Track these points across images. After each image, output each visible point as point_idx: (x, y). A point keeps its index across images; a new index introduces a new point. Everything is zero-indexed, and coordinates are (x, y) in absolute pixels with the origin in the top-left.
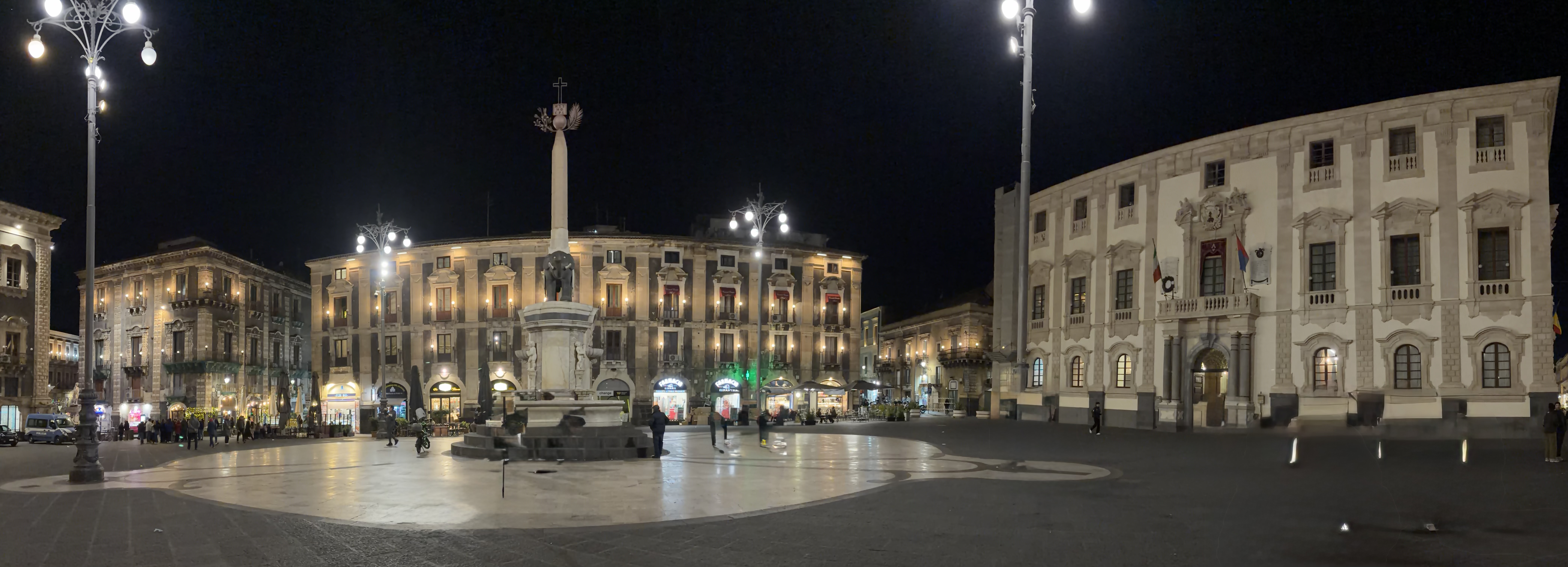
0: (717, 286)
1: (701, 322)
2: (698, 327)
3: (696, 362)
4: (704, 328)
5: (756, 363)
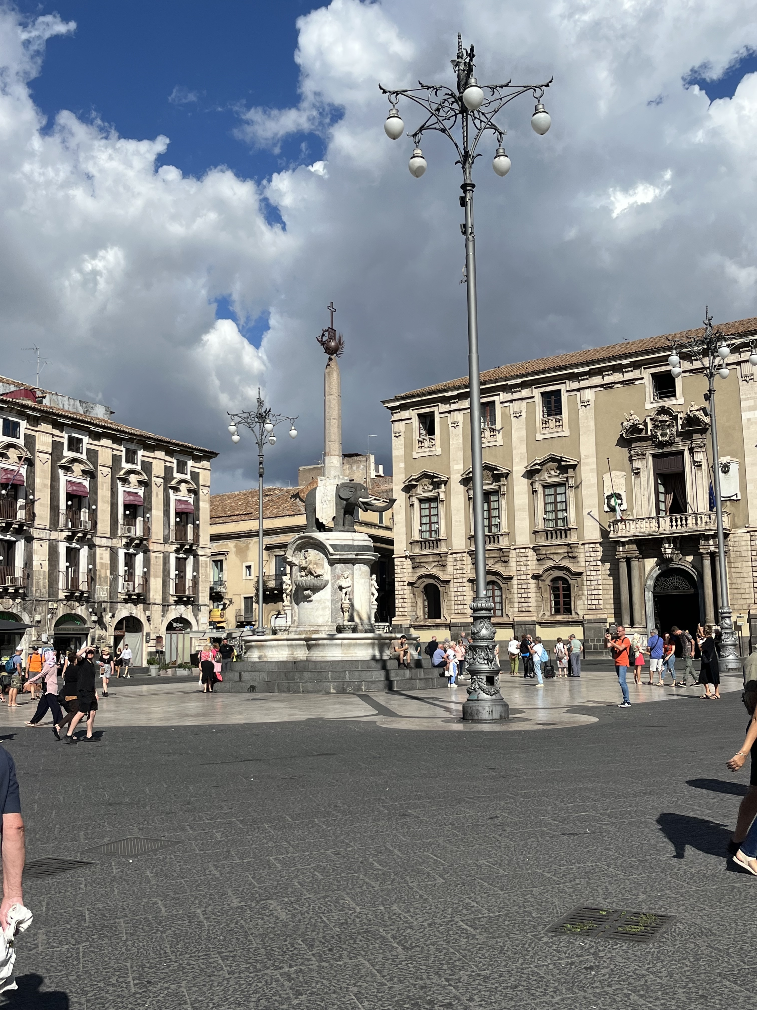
0: (63, 478)
2: (41, 536)
3: (38, 588)
4: (48, 538)
5: (105, 592)
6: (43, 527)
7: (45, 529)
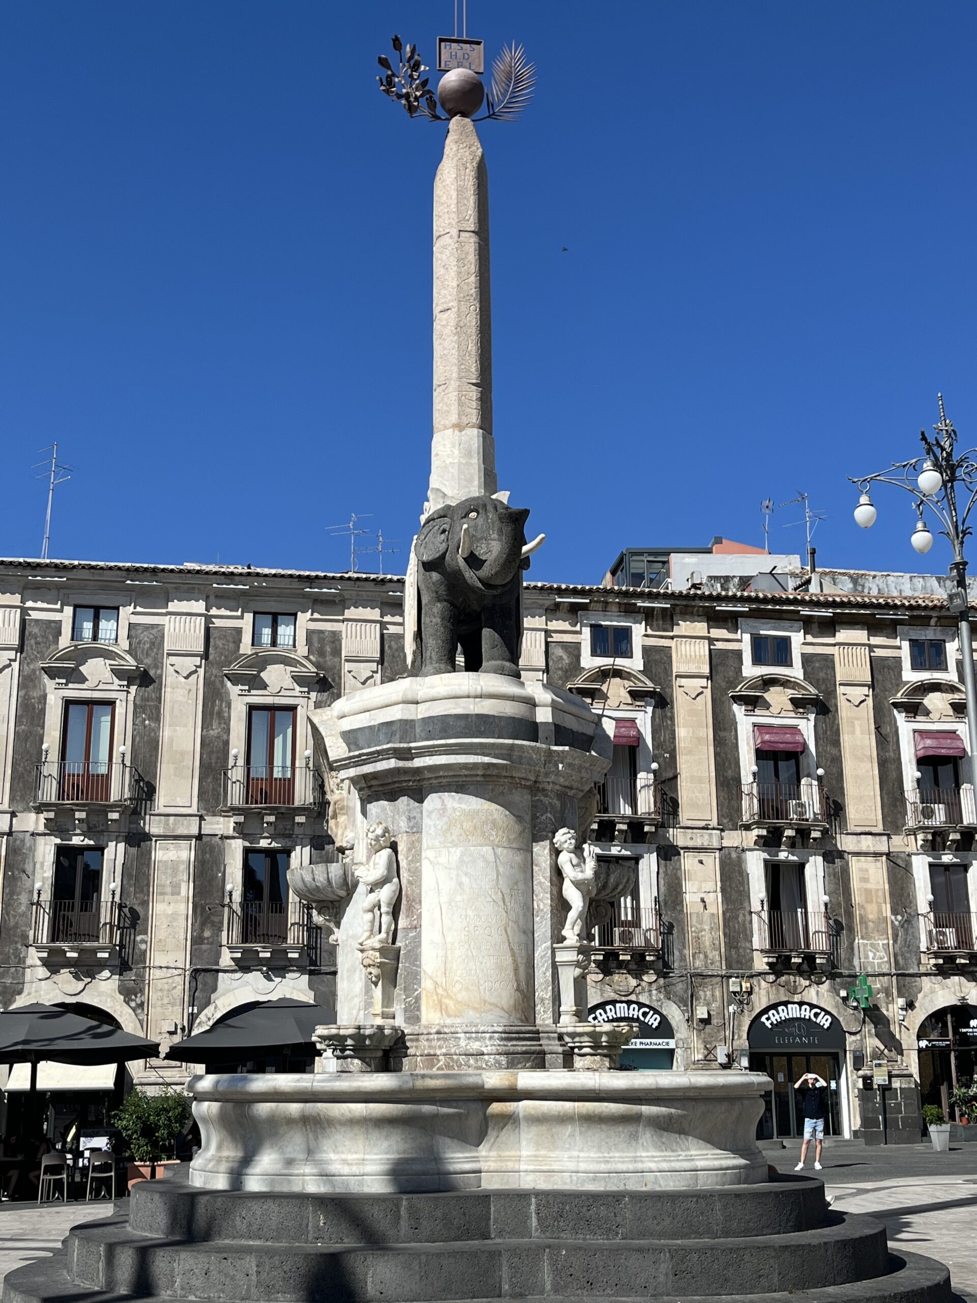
0: (745, 721)
1: (707, 826)
2: (698, 843)
3: (699, 950)
4: (716, 844)
5: (883, 954)
6: (702, 824)
7: (705, 828)
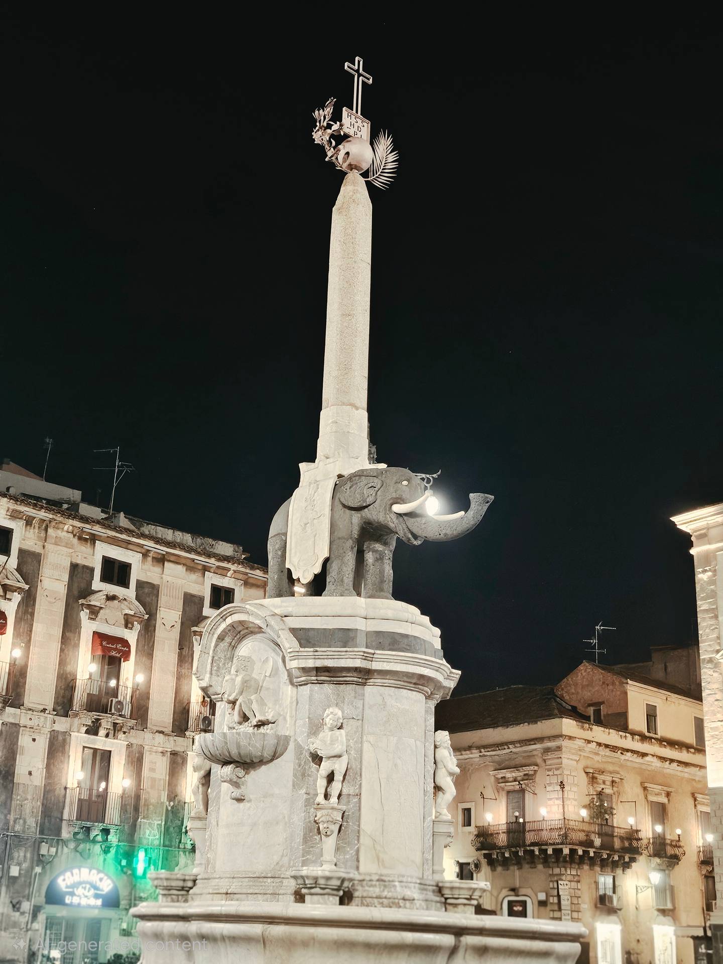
0: (88, 627)
1: (44, 710)
2: (35, 723)
3: (20, 816)
4: (48, 728)
5: (156, 832)
6: (40, 708)
7: (43, 712)
